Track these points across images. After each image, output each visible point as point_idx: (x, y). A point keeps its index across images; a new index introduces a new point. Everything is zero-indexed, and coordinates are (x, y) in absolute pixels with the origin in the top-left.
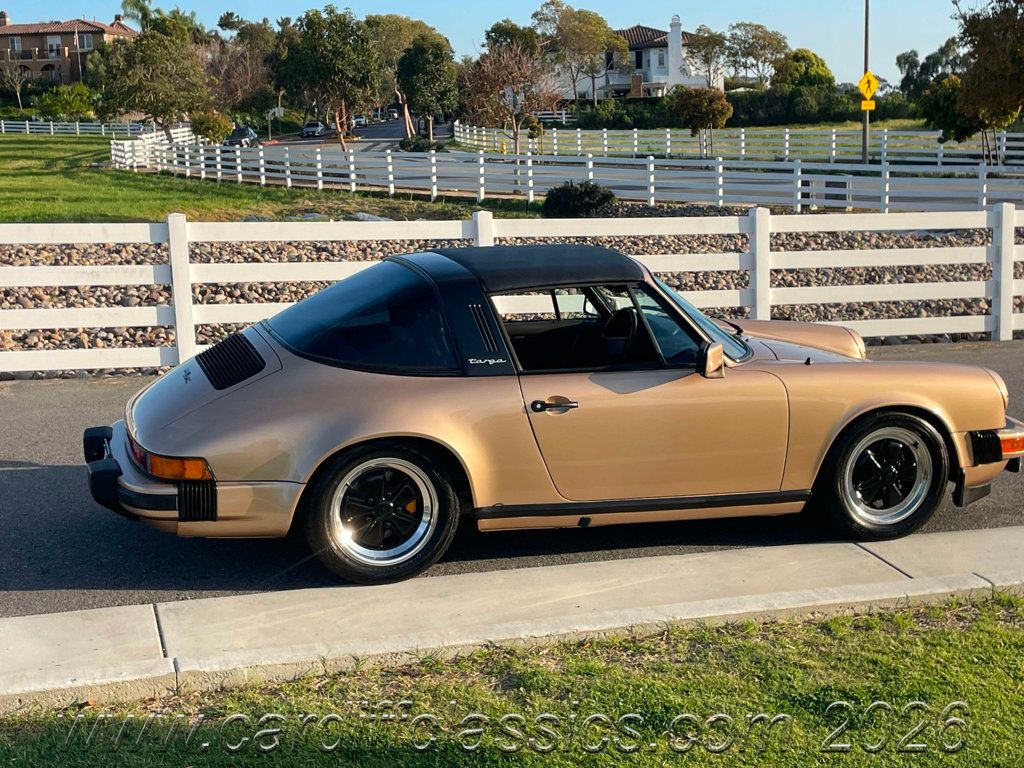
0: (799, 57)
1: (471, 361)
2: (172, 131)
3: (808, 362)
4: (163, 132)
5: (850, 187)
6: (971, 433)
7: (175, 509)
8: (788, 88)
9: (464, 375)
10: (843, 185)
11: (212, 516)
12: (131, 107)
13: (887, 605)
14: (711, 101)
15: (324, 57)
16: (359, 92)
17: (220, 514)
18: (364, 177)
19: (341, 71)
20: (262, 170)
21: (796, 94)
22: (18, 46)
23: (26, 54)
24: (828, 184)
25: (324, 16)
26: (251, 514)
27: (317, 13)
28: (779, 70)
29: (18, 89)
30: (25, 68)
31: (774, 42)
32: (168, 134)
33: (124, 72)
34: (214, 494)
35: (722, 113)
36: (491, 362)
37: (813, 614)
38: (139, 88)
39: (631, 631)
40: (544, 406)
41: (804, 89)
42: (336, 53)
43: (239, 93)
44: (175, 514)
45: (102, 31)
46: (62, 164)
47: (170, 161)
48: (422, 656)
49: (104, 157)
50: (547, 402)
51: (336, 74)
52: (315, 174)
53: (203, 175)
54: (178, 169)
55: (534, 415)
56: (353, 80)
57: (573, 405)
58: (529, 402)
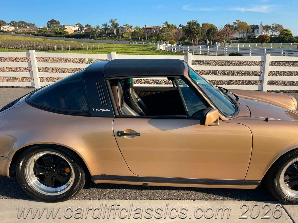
0: (285, 30)
1: (93, 109)
2: (167, 44)
3: (266, 120)
5: (294, 54)
8: (282, 36)
9: (90, 116)
10: (292, 54)
12: (161, 40)
14: (266, 37)
15: (191, 29)
16: (197, 36)
18: (196, 51)
19: (194, 32)
20: (179, 50)
21: (284, 37)
22: (147, 30)
23: (148, 32)
24: (289, 53)
27: (191, 21)
28: (281, 33)
29: (146, 37)
30: (148, 34)
31: (281, 27)
35: (268, 40)
36: (103, 110)
38: (163, 36)
40: (123, 134)
41: (286, 36)
42: (193, 29)
43: (180, 37)
45: (160, 28)
46: (149, 49)
47: (167, 49)
49: (156, 48)
50: (125, 132)
52: (187, 51)
53: (170, 51)
54: (166, 50)
55: (118, 138)
56: (196, 34)
57: (138, 134)
58: (116, 131)
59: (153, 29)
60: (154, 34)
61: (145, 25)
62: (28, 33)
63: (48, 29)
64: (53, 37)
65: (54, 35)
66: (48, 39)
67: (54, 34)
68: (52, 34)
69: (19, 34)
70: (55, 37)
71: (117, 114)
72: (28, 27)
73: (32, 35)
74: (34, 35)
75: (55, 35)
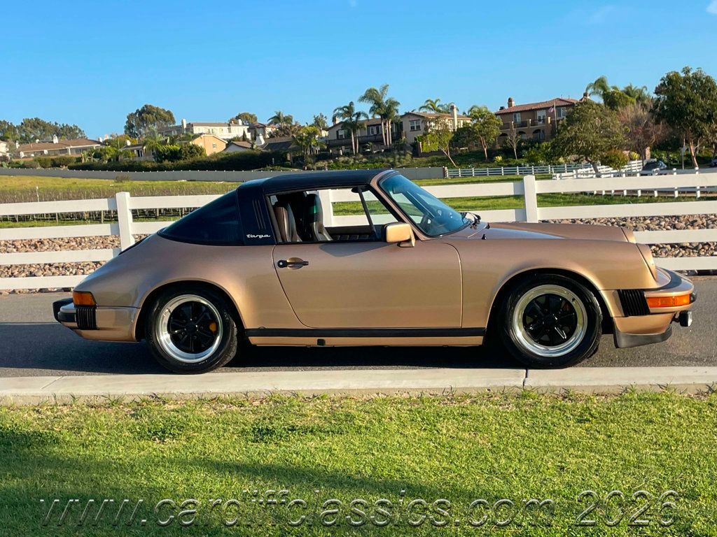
1: (248, 236)
2: (598, 167)
3: (483, 238)
4: (592, 169)
6: (618, 291)
7: (73, 321)
9: (243, 244)
11: (94, 327)
12: (570, 152)
13: (435, 393)
15: (680, 104)
17: (98, 325)
19: (692, 113)
22: (519, 119)
23: (524, 124)
25: (683, 75)
26: (115, 327)
27: (676, 74)
29: (515, 146)
30: (521, 133)
32: (596, 170)
33: (565, 128)
34: (94, 312)
36: (261, 237)
37: (378, 394)
38: (574, 138)
39: (246, 395)
40: (285, 264)
42: (688, 100)
43: (654, 137)
44: (75, 325)
45: (572, 105)
48: (112, 399)
50: (287, 261)
51: (688, 115)
55: (279, 269)
56: (702, 119)
57: (305, 264)
58: (277, 261)
59: (540, 114)
60: (548, 133)
61: (510, 100)
62: (55, 164)
63: (129, 143)
64: (147, 170)
65: (149, 165)
66: (127, 179)
67: (149, 161)
68: (142, 159)
69: (23, 166)
70: (154, 169)
71: (280, 241)
72: (56, 140)
73: (71, 168)
74: (78, 168)
75: (156, 165)
